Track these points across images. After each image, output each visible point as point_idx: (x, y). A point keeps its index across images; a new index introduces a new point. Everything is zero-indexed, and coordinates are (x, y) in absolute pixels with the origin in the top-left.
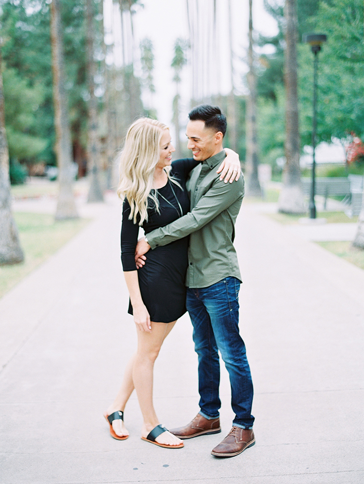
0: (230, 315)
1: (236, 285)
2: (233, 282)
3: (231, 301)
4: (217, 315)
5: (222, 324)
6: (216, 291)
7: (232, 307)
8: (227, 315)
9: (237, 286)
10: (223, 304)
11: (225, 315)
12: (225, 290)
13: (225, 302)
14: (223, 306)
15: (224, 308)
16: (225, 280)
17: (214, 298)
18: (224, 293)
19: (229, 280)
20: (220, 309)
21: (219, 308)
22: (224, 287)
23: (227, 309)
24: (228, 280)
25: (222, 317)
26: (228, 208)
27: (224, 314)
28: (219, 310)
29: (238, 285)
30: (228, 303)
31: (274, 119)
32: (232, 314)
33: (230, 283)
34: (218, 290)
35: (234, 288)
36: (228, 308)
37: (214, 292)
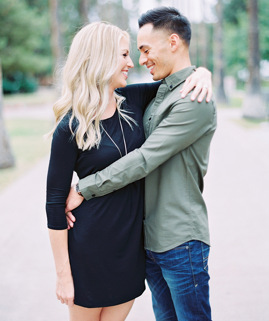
0: (194, 292)
1: (203, 251)
2: (199, 247)
3: (196, 273)
4: (178, 292)
5: (184, 304)
6: (175, 260)
7: (197, 282)
8: (190, 292)
9: (205, 252)
10: (185, 278)
11: (188, 293)
12: (188, 259)
13: (188, 276)
14: (184, 281)
15: (186, 282)
16: (188, 245)
17: (173, 270)
18: (185, 264)
19: (193, 246)
20: (182, 284)
21: (179, 282)
22: (186, 255)
23: (190, 284)
24: (191, 245)
25: (184, 294)
26: (191, 145)
27: (186, 291)
28: (179, 285)
29: (206, 249)
30: (192, 276)
31: (237, 40)
32: (198, 291)
33: (195, 250)
34: (177, 258)
35: (201, 255)
36: (193, 283)
37: (172, 262)
